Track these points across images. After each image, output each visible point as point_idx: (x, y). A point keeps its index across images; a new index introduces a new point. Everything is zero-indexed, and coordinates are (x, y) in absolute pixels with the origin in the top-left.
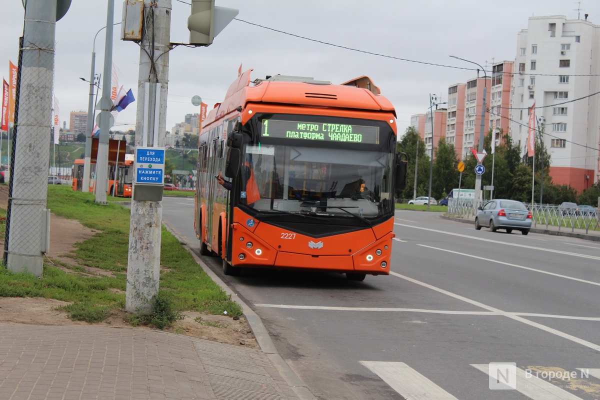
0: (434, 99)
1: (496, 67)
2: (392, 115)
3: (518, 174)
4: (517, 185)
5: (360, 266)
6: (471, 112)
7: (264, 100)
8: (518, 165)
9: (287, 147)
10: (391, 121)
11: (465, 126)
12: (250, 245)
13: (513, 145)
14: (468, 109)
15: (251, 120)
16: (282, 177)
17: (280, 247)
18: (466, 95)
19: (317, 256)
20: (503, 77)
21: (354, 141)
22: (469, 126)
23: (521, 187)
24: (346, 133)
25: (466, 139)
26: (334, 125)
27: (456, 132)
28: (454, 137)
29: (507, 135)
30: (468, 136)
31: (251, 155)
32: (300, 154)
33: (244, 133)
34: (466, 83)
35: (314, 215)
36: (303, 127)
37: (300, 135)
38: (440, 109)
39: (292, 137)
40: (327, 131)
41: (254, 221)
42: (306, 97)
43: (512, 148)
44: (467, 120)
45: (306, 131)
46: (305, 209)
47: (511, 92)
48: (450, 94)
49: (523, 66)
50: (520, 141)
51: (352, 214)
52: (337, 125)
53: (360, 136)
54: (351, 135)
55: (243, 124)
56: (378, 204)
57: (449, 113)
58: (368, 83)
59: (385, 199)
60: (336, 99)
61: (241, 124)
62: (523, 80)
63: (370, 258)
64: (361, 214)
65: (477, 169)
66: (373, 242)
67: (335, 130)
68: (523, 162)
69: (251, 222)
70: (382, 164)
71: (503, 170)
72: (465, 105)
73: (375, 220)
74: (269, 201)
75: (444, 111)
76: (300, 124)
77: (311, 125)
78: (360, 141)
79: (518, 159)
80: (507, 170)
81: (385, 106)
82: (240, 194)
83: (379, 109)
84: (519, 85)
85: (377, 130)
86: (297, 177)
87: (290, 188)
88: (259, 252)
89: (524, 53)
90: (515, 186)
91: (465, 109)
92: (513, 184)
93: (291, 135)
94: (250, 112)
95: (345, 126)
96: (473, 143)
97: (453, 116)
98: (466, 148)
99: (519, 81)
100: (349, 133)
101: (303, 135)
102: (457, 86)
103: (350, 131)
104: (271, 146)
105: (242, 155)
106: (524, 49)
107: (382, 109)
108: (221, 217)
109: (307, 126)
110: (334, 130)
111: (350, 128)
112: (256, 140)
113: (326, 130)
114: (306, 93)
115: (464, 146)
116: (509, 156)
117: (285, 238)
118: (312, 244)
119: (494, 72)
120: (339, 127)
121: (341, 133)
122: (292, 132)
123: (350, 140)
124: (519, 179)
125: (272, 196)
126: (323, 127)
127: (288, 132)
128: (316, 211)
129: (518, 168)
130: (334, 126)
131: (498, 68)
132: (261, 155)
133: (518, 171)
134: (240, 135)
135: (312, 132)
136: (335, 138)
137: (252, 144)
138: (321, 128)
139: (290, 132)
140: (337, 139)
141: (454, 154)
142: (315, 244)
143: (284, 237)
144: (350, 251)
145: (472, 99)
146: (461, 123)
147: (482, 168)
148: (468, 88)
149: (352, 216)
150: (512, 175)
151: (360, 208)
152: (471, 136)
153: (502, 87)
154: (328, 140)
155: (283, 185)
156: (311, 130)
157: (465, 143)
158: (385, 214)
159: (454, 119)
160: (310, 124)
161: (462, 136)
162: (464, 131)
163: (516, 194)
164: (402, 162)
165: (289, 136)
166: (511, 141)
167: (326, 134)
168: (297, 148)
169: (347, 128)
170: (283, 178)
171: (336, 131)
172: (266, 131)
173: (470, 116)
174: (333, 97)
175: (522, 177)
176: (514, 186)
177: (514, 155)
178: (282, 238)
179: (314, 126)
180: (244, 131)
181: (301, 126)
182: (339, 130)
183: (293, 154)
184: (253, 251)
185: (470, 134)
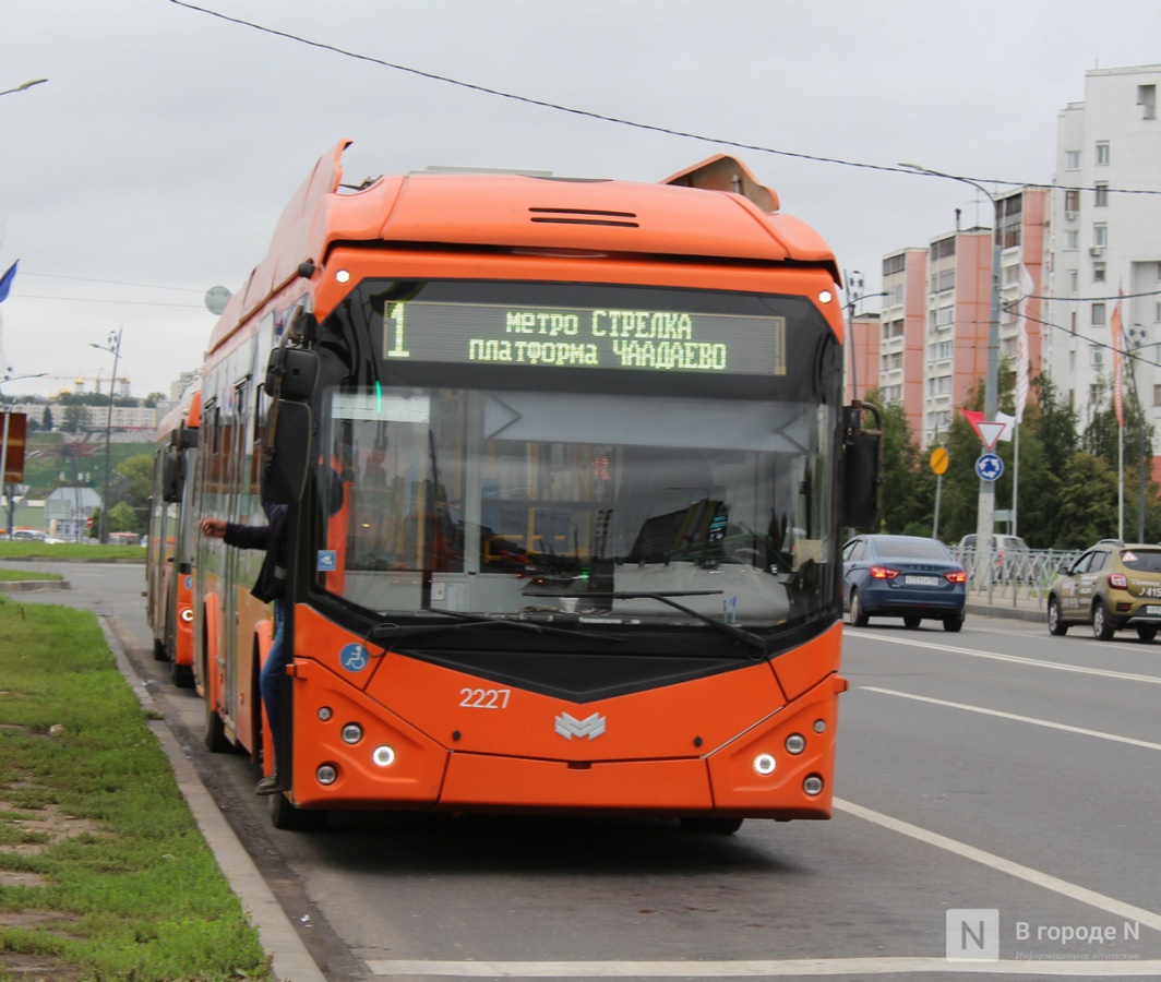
0: (856, 284)
1: (1005, 204)
2: (826, 277)
3: (1071, 477)
4: (1070, 505)
5: (733, 795)
6: (943, 320)
7: (388, 235)
8: (1071, 453)
9: (474, 394)
10: (825, 297)
11: (928, 357)
12: (353, 734)
13: (1057, 401)
14: (934, 313)
15: (347, 303)
16: (458, 497)
17: (456, 736)
18: (928, 278)
19: (586, 764)
20: (1022, 227)
21: (702, 366)
22: (938, 357)
23: (1081, 512)
24: (672, 341)
25: (932, 391)
26: (630, 313)
27: (906, 372)
28: (899, 386)
29: (1042, 376)
30: (937, 383)
31: (348, 424)
32: (518, 418)
33: (324, 350)
34: (928, 246)
35: (570, 623)
36: (525, 324)
37: (514, 351)
38: (862, 316)
39: (488, 358)
40: (607, 335)
41: (365, 652)
42: (534, 220)
43: (1055, 410)
44: (932, 342)
45: (535, 336)
46: (540, 603)
47: (1044, 267)
48: (886, 275)
49: (1073, 196)
50: (1072, 392)
51: (702, 618)
52: (641, 314)
53: (719, 350)
54: (688, 345)
55: (320, 320)
56: (784, 577)
57: (887, 324)
58: (735, 178)
59: (811, 561)
60: (636, 225)
61: (311, 318)
62: (1076, 233)
63: (765, 764)
64: (730, 616)
65: (983, 465)
66: (775, 710)
67: (635, 331)
68: (1085, 447)
69: (356, 654)
70: (798, 446)
71: (1034, 468)
72: (928, 303)
73: (781, 635)
74: (417, 580)
75: (873, 321)
76: (514, 314)
77: (554, 317)
78: (722, 367)
79: (1070, 439)
80: (1042, 466)
81: (803, 248)
82: (314, 560)
83: (780, 255)
84: (1065, 247)
85: (777, 326)
86: (504, 495)
87: (486, 533)
88: (384, 756)
89: (1076, 165)
90: (1067, 510)
91: (927, 315)
92: (1060, 504)
93: (486, 351)
94: (343, 277)
95: (667, 315)
96: (951, 402)
97: (896, 334)
98: (932, 413)
99: (1066, 236)
100: (683, 341)
101: (525, 349)
102: (903, 255)
103: (684, 333)
104: (419, 390)
105: (317, 421)
106: (1075, 155)
107: (795, 257)
108: (256, 635)
109: (538, 322)
110: (633, 332)
111: (685, 324)
112: (365, 371)
113: (603, 333)
114: (532, 210)
115: (927, 409)
116: (1048, 431)
117: (476, 705)
118: (569, 725)
119: (998, 217)
120: (647, 321)
121: (656, 342)
122: (489, 343)
123: (688, 366)
124: (1076, 489)
125: (425, 560)
126: (595, 320)
127: (473, 342)
128: (579, 608)
129: (1072, 460)
130: (629, 319)
131: (1009, 205)
132: (385, 422)
133: (1072, 469)
134: (310, 354)
135: (555, 340)
136: (634, 360)
137: (350, 386)
138: (585, 326)
139: (481, 342)
140: (641, 363)
141: (904, 429)
142: (580, 725)
143: (471, 701)
144: (698, 742)
145: (944, 287)
146: (917, 350)
147: (995, 462)
148: (934, 258)
149: (701, 624)
150: (1058, 480)
151: (727, 596)
152: (945, 381)
153: (1021, 255)
154: (609, 365)
155: (462, 523)
156: (553, 333)
157: (929, 401)
158: (811, 614)
159: (899, 341)
160: (550, 312)
161: (921, 382)
162: (926, 369)
163: (1069, 530)
164: (863, 434)
165: (477, 354)
166: (1052, 392)
167: (604, 345)
168: (506, 397)
169: (674, 324)
170: (462, 502)
171: (639, 335)
172: (399, 340)
173: (941, 332)
174: (626, 219)
175: (1084, 484)
176: (1062, 508)
177: (1061, 430)
178: (463, 704)
179: (563, 321)
180: (325, 344)
181: (518, 320)
182: (647, 330)
183: (493, 415)
184: (365, 755)
185: (941, 378)
